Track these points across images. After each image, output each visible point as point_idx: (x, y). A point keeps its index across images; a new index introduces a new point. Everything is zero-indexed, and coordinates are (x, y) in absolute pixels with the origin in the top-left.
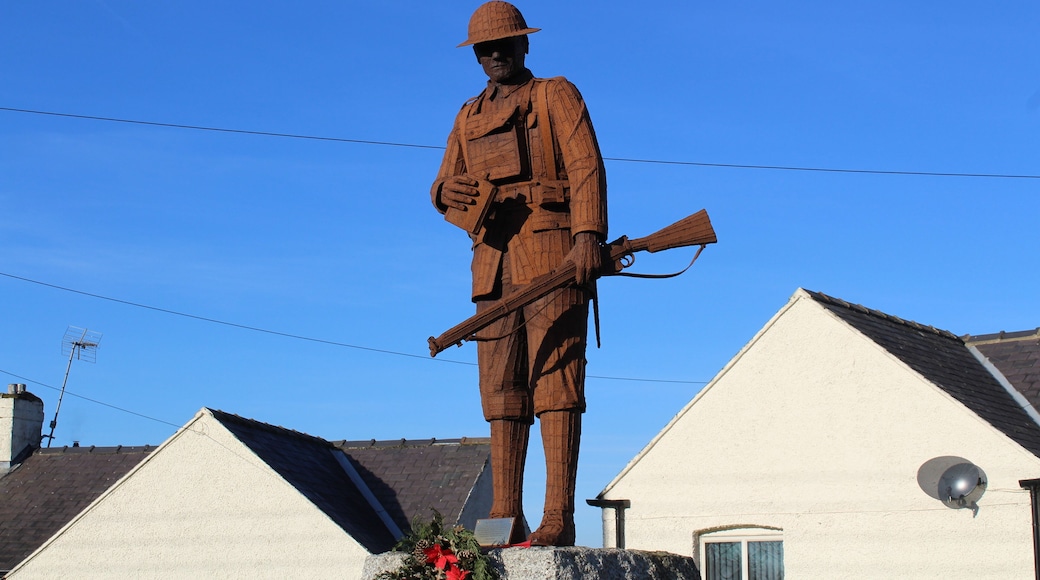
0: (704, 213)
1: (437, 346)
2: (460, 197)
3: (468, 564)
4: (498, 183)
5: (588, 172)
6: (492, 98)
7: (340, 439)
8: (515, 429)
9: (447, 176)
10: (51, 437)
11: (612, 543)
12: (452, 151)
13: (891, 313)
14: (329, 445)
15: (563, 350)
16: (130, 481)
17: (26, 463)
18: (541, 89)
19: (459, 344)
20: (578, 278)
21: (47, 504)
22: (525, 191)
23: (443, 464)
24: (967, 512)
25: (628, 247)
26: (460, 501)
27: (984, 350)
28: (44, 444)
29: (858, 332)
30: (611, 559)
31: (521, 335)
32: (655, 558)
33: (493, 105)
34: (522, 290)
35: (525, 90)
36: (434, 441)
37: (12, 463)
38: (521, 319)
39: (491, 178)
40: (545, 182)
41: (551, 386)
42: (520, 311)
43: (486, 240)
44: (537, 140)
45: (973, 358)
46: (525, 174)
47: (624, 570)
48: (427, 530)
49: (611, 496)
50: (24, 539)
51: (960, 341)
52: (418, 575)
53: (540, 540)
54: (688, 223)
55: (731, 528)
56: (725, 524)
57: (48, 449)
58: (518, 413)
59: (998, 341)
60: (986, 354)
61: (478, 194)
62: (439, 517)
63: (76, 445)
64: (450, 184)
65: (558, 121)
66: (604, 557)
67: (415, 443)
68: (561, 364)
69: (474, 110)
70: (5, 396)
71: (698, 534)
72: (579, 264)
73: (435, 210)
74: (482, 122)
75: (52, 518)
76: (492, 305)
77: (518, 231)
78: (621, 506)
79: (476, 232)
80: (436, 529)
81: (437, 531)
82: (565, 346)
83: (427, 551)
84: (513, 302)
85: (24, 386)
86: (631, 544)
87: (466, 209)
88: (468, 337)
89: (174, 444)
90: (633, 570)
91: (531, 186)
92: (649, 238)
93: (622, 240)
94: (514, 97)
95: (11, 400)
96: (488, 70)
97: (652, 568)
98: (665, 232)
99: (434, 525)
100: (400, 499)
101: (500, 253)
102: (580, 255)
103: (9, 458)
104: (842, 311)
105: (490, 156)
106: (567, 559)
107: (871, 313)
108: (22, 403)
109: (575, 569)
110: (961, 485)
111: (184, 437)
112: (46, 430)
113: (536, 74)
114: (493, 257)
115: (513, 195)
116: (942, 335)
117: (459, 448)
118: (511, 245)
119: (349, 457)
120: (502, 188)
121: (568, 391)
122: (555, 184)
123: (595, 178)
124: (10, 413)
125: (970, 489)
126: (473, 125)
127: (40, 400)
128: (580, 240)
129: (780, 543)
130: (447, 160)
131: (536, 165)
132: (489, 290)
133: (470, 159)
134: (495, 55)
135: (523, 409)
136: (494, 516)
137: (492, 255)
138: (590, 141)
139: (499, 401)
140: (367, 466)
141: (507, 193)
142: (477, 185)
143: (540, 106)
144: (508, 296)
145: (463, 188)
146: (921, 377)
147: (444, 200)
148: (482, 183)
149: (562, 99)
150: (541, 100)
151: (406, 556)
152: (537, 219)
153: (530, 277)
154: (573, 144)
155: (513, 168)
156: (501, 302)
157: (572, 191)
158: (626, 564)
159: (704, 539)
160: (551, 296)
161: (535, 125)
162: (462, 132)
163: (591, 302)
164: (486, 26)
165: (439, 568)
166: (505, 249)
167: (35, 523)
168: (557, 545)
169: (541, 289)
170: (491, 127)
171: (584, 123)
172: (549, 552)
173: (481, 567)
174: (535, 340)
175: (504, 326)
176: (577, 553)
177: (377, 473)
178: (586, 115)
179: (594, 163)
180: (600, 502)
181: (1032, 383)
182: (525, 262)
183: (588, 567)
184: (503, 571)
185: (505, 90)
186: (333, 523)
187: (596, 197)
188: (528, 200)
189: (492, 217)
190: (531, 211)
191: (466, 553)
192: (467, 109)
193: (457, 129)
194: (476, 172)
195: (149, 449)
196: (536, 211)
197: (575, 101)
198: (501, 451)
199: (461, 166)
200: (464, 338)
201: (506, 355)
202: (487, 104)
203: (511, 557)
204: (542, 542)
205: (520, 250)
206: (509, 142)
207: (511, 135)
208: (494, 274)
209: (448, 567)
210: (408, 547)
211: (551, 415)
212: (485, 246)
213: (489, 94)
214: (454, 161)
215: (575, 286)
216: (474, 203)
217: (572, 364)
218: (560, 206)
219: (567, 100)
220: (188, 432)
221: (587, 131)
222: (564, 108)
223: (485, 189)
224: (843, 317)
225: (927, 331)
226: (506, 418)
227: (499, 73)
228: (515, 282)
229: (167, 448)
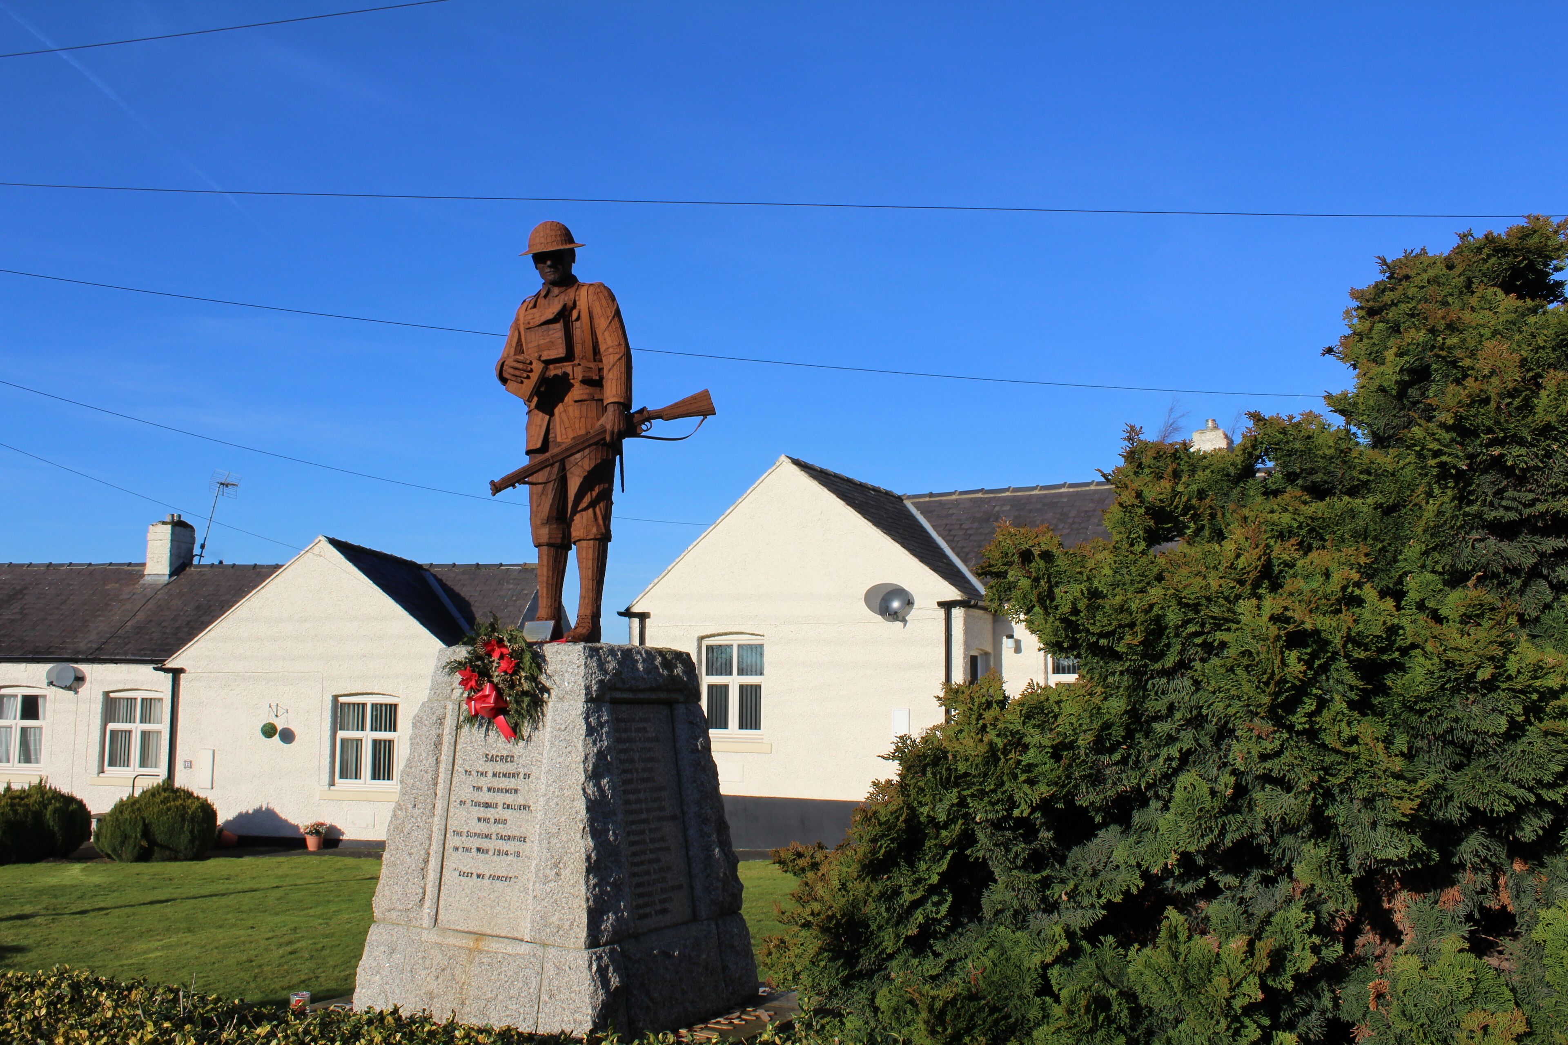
0: (707, 391)
1: (497, 488)
2: (517, 373)
3: (517, 655)
4: (547, 363)
5: (618, 356)
6: (546, 296)
7: (429, 562)
8: (557, 553)
9: (508, 356)
10: (201, 556)
11: (636, 642)
12: (513, 336)
13: (851, 477)
14: (420, 567)
15: (594, 494)
16: (263, 591)
17: (181, 576)
18: (583, 291)
19: (514, 487)
20: (608, 438)
21: (198, 608)
22: (569, 370)
23: (508, 583)
24: (899, 624)
25: (647, 416)
26: (520, 611)
27: (918, 506)
28: (195, 561)
29: (825, 490)
30: (627, 653)
31: (563, 481)
32: (661, 652)
33: (546, 302)
34: (564, 446)
35: (571, 292)
36: (501, 565)
37: (171, 576)
38: (563, 469)
39: (543, 358)
40: (584, 363)
41: (584, 521)
42: (563, 462)
43: (538, 407)
44: (580, 330)
45: (909, 512)
46: (569, 356)
47: (637, 661)
48: (486, 629)
49: (636, 610)
50: (180, 635)
51: (900, 499)
52: (479, 663)
53: (573, 638)
54: (694, 398)
55: (726, 634)
56: (721, 631)
57: (199, 566)
58: (559, 541)
59: (927, 499)
60: (918, 508)
61: (531, 371)
62: (495, 618)
63: (221, 562)
64: (510, 362)
65: (595, 316)
66: (622, 651)
67: (485, 566)
68: (593, 504)
69: (531, 305)
70: (164, 523)
71: (701, 638)
72: (609, 427)
73: (499, 383)
74: (537, 315)
75: (202, 619)
76: (540, 457)
77: (562, 401)
78: (643, 617)
79: (530, 400)
80: (493, 628)
81: (494, 630)
82: (597, 490)
83: (486, 644)
84: (557, 455)
85: (180, 516)
86: (650, 643)
87: (522, 382)
88: (521, 481)
89: (297, 563)
90: (644, 661)
91: (573, 366)
92: (664, 410)
93: (643, 410)
94: (562, 296)
95: (169, 527)
96: (543, 275)
97: (659, 660)
98: (676, 405)
99: (492, 625)
100: (474, 609)
101: (547, 417)
102: (609, 421)
103: (167, 571)
104: (814, 473)
105: (542, 342)
106: (594, 653)
107: (836, 476)
108: (178, 529)
109: (599, 659)
110: (896, 604)
111: (305, 558)
112: (197, 550)
113: (581, 279)
114: (543, 420)
115: (559, 372)
116: (887, 493)
117: (520, 571)
118: (556, 411)
119: (435, 576)
120: (551, 367)
121: (598, 525)
122: (592, 365)
123: (623, 361)
124: (169, 537)
125: (902, 607)
126: (530, 317)
127: (191, 527)
128: (611, 409)
129: (762, 646)
130: (509, 344)
131: (578, 349)
132: (539, 445)
133: (527, 343)
134: (549, 263)
135: (563, 538)
136: (539, 619)
137: (541, 418)
138: (620, 333)
139: (545, 531)
140: (449, 583)
141: (554, 371)
142: (531, 363)
143: (582, 304)
144: (553, 450)
145: (520, 366)
146: (870, 524)
147: (505, 375)
148: (535, 362)
149: (600, 300)
150: (583, 299)
151: (470, 648)
152: (578, 391)
153: (571, 436)
154: (607, 334)
155: (559, 351)
156: (547, 455)
157: (605, 371)
158: (639, 657)
159: (706, 642)
160: (587, 451)
161: (578, 319)
162: (521, 322)
163: (618, 457)
164: (542, 240)
165: (495, 658)
166: (552, 415)
167: (188, 623)
168: (586, 642)
169: (579, 445)
170: (543, 319)
171: (616, 319)
172: (580, 646)
173: (527, 657)
174: (574, 485)
175: (550, 474)
176: (601, 648)
177: (457, 589)
178: (618, 313)
179: (623, 349)
180: (628, 613)
181: (950, 531)
182: (567, 425)
183: (609, 658)
184: (545, 660)
185: (556, 290)
186: (421, 626)
187: (624, 377)
188: (571, 377)
189: (542, 389)
190: (572, 385)
191: (516, 646)
192: (525, 304)
193: (517, 320)
194: (530, 353)
195: (278, 567)
196: (577, 385)
197: (610, 301)
198: (545, 569)
199: (519, 348)
200: (518, 482)
201: (551, 497)
202: (541, 301)
203: (551, 651)
204: (575, 640)
205: (564, 416)
206: (557, 331)
207: (559, 326)
208: (543, 433)
209: (502, 657)
210: (471, 642)
211: (584, 543)
212: (536, 411)
213: (543, 294)
214: (514, 345)
215: (605, 444)
216: (528, 377)
217: (601, 505)
218: (595, 383)
219: (604, 301)
220: (309, 554)
221: (618, 325)
222: (601, 306)
223: (538, 367)
224: (815, 477)
225: (876, 490)
226: (549, 545)
227: (551, 277)
228: (559, 440)
229: (292, 567)
